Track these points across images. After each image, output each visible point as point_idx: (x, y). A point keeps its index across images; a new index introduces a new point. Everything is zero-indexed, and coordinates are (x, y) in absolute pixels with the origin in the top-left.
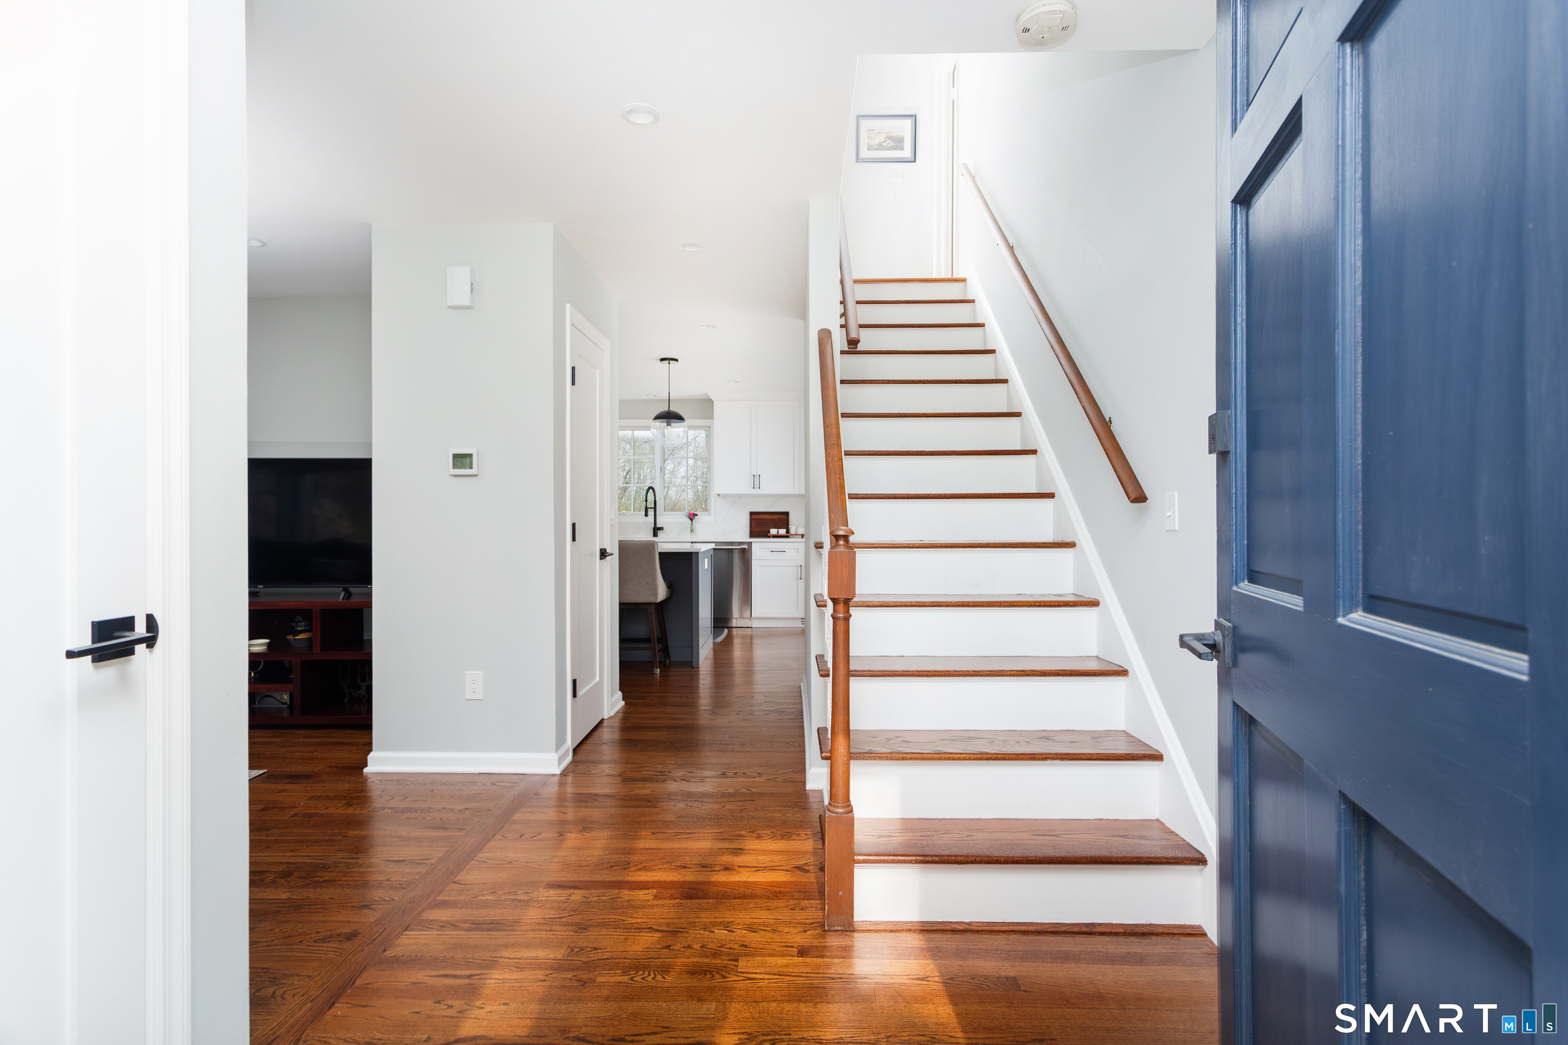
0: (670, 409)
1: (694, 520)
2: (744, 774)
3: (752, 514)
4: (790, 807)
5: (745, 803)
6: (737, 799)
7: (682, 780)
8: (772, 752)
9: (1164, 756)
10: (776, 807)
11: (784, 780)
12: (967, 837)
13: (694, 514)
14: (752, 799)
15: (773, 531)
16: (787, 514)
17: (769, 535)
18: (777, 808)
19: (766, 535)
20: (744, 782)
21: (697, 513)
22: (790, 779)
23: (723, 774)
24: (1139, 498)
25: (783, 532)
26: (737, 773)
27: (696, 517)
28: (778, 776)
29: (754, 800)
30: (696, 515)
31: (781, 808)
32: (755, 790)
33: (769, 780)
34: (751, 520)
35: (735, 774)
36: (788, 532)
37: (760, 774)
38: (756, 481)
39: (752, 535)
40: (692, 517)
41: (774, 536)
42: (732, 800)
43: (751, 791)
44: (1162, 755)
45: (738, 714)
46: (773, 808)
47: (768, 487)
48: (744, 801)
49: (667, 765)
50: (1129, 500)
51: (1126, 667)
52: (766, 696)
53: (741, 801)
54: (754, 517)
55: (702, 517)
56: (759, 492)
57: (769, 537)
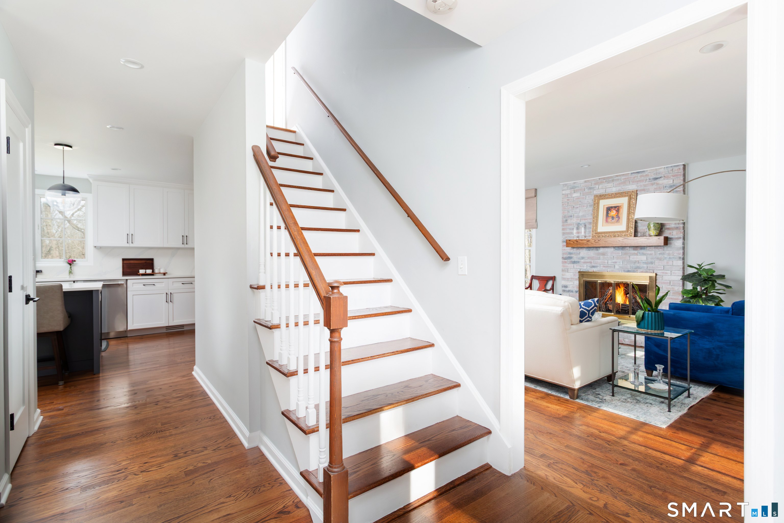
0: (65, 183)
1: (72, 265)
2: (192, 451)
3: (124, 260)
4: (243, 466)
5: (208, 474)
6: (200, 473)
7: (141, 472)
8: (202, 428)
9: (461, 385)
10: (234, 470)
11: (225, 447)
12: (393, 456)
13: (72, 260)
14: (211, 469)
15: (142, 271)
16: (152, 260)
17: (139, 274)
18: (236, 470)
19: (137, 274)
20: (197, 457)
21: (75, 260)
22: (229, 445)
23: (175, 456)
24: (446, 258)
25: (149, 271)
26: (186, 452)
27: (74, 262)
28: (220, 445)
29: (214, 470)
30: (75, 261)
31: (238, 470)
32: (209, 462)
33: (214, 450)
34: (123, 264)
35: (186, 453)
36: (153, 271)
37: (205, 448)
38: (130, 237)
39: (124, 274)
40: (71, 263)
41: (143, 275)
42: (196, 475)
43: (207, 463)
44: (460, 384)
45: (157, 404)
46: (232, 472)
47: (138, 243)
48: (207, 473)
49: (120, 463)
50: (443, 260)
51: (432, 342)
52: (171, 386)
53: (204, 474)
54: (125, 262)
55: (79, 262)
56: (131, 245)
57: (139, 275)
